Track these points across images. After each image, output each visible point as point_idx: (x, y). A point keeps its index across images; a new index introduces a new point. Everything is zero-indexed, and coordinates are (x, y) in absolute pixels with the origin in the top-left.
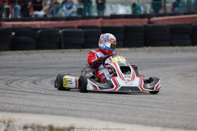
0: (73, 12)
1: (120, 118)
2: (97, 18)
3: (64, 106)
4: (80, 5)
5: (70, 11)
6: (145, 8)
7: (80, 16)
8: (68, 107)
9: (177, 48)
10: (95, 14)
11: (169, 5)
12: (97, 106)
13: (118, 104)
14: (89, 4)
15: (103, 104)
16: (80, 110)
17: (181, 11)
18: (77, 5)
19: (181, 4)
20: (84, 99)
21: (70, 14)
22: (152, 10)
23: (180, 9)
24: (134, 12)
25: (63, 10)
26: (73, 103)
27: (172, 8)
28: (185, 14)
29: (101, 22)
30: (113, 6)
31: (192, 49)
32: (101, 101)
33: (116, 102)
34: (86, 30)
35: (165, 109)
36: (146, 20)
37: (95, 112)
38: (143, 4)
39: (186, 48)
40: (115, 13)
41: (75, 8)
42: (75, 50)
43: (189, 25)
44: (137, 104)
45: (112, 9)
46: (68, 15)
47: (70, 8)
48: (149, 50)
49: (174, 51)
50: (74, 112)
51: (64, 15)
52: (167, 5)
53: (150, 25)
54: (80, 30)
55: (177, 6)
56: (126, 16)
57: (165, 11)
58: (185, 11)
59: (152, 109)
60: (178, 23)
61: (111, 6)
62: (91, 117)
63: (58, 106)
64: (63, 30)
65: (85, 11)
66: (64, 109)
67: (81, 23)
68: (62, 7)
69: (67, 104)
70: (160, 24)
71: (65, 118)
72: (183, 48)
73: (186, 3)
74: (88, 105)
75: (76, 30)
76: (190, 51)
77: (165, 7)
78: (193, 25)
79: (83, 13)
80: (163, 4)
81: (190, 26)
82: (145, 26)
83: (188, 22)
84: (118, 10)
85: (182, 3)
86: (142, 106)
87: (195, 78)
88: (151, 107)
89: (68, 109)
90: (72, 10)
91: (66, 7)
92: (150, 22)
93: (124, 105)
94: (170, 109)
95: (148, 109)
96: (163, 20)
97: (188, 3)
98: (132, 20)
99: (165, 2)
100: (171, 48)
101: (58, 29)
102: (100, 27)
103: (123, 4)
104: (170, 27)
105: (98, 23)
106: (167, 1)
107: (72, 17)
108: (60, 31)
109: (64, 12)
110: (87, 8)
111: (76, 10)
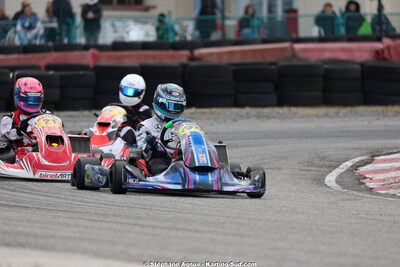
0: (36, 37)
1: (134, 252)
2: (86, 48)
3: (20, 229)
5: (30, 35)
6: (185, 29)
7: (50, 44)
8: (28, 230)
9: (247, 110)
10: (82, 40)
11: (231, 23)
12: (87, 227)
13: (129, 224)
14: (69, 20)
15: (98, 224)
16: (53, 237)
17: (256, 36)
18: (43, 22)
19: (255, 22)
20: (61, 214)
21: (30, 41)
22: (197, 33)
23: (253, 31)
24: (160, 37)
25: (16, 32)
26: (38, 222)
27: (237, 28)
28: (264, 41)
29: (94, 56)
30: (118, 24)
31: (278, 113)
32: (94, 217)
33: (125, 220)
34: (63, 73)
35: (224, 234)
36: (185, 53)
37: (82, 239)
38: (179, 21)
39: (266, 111)
40: (123, 37)
41: (40, 28)
43: (272, 64)
44: (169, 224)
45: (115, 31)
46: (26, 42)
47: (31, 27)
48: (192, 113)
49: (242, 117)
50: (40, 241)
51: (17, 42)
52: (228, 23)
53: (193, 64)
54: (51, 72)
55: (248, 26)
56: (144, 46)
57: (224, 34)
58: (265, 37)
59: (198, 235)
60: (250, 59)
61: (113, 25)
62: (74, 251)
63: (8, 228)
64: (17, 73)
65: (60, 34)
66: (18, 233)
67: (53, 57)
68: (15, 25)
69: (24, 223)
70: (214, 61)
71: (21, 251)
72: (259, 110)
73: (266, 20)
74: (67, 225)
75: (43, 72)
76: (274, 117)
77: (223, 28)
78: (281, 63)
79: (57, 38)
80: (219, 22)
81: (273, 67)
82: (184, 66)
83: (270, 59)
84: (128, 32)
85: (259, 19)
86: (177, 229)
87: (284, 171)
88: (197, 231)
89: (28, 235)
90: (34, 32)
91: (23, 26)
92: (192, 58)
93: (142, 226)
94: (234, 235)
95: (191, 234)
96: (219, 54)
97: (270, 19)
98: (157, 53)
99: (224, 18)
100: (235, 110)
101: (7, 71)
102: (92, 66)
103: (137, 21)
104: (233, 67)
105: (87, 58)
106: (227, 14)
107: (35, 45)
108: (11, 75)
109: (18, 36)
110: (65, 27)
111: (42, 32)
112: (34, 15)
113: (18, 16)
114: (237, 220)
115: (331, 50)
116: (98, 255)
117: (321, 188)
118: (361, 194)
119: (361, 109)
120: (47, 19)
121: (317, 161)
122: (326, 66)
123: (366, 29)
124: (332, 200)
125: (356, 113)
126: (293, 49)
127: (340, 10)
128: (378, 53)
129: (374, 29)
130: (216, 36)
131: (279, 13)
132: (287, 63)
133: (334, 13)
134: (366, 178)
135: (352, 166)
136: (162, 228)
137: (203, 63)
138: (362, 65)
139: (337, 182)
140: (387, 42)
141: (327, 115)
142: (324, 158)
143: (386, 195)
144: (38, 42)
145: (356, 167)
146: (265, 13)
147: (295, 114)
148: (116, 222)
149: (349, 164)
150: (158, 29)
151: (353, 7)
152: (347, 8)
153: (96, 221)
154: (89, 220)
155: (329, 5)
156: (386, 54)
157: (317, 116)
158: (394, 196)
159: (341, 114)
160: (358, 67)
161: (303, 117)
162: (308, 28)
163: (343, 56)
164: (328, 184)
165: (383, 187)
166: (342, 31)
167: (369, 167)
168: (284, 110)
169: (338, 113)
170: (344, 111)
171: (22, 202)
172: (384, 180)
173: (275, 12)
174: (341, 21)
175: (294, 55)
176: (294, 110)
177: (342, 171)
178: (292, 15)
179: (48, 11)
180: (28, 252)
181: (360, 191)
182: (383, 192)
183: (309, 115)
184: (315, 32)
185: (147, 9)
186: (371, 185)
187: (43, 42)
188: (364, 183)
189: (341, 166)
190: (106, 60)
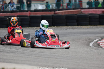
0: (14, 8)
2: (27, 11)
3: (10, 58)
4: (18, 5)
5: (13, 8)
6: (53, 6)
7: (18, 10)
8: (12, 58)
9: (69, 27)
10: (26, 9)
11: (65, 5)
12: (27, 58)
13: (38, 57)
14: (23, 4)
15: (30, 57)
16: (19, 60)
17: (71, 8)
18: (16, 5)
19: (71, 4)
20: (21, 54)
21: (13, 9)
22: (56, 7)
23: (71, 6)
25: (9, 7)
26: (15, 56)
27: (67, 6)
28: (74, 9)
30: (36, 5)
31: (77, 27)
34: (21, 18)
36: (53, 12)
38: (51, 4)
39: (74, 27)
40: (37, 8)
41: (15, 6)
43: (75, 15)
45: (35, 7)
46: (12, 10)
47: (13, 6)
48: (55, 28)
49: (68, 28)
51: (9, 10)
52: (64, 4)
53: (55, 15)
55: (69, 5)
56: (42, 11)
57: (63, 7)
58: (74, 8)
59: (56, 59)
60: (70, 14)
61: (34, 5)
62: (24, 64)
63: (7, 58)
64: (9, 18)
65: (20, 8)
67: (19, 14)
68: (9, 5)
69: (11, 57)
70: (60, 14)
71: (10, 64)
72: (72, 27)
73: (74, 3)
74: (22, 57)
76: (76, 29)
77: (63, 6)
78: (78, 15)
79: (20, 9)
81: (76, 16)
82: (53, 16)
83: (75, 13)
84: (38, 7)
85: (72, 3)
86: (51, 58)
87: (79, 43)
88: (56, 58)
89: (12, 60)
90: (14, 7)
91: (11, 6)
92: (55, 14)
93: (42, 57)
96: (62, 12)
97: (75, 3)
98: (46, 12)
99: (63, 3)
100: (66, 27)
101: (7, 17)
102: (29, 16)
103: (40, 4)
104: (65, 16)
105: (28, 14)
106: (64, 2)
107: (14, 11)
108: (8, 18)
109: (10, 8)
110: (22, 6)
111: (16, 7)
112: (14, 3)
113: (9, 3)
114: (67, 55)
115: (91, 11)
116: (30, 65)
117: (89, 47)
118: (99, 48)
119: (99, 26)
120: (17, 4)
122: (90, 15)
123: (100, 6)
124: (91, 50)
125: (98, 27)
126: (81, 11)
127: (93, 1)
128: (103, 12)
130: (61, 8)
132: (80, 15)
133: (92, 1)
135: (97, 41)
136: (47, 57)
137: (58, 15)
138: (99, 15)
139: (93, 45)
141: (90, 28)
142: (89, 39)
144: (15, 10)
145: (98, 41)
146: (74, 2)
147: (82, 28)
148: (35, 56)
149: (96, 40)
153: (30, 56)
154: (28, 56)
157: (88, 28)
159: (94, 28)
160: (98, 15)
161: (84, 28)
162: (85, 5)
163: (94, 13)
164: (90, 46)
166: (94, 6)
167: (101, 41)
168: (79, 27)
169: (93, 27)
171: (11, 51)
173: (77, 1)
174: (94, 3)
175: (81, 12)
176: (81, 27)
178: (81, 2)
179: (17, 2)
180: (12, 64)
181: (98, 47)
183: (85, 28)
184: (87, 6)
185: (43, 1)
186: (102, 46)
187: (16, 10)
188: (100, 45)
189: (94, 41)
190: (33, 14)
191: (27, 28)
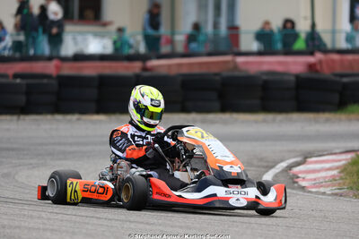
0: (5, 48)
2: (50, 59)
4: (18, 35)
7: (17, 55)
9: (194, 116)
11: (180, 38)
12: (49, 219)
13: (87, 217)
15: (59, 216)
16: (19, 227)
18: (11, 35)
20: (26, 207)
23: (199, 45)
24: (116, 49)
26: (5, 214)
28: (210, 54)
29: (58, 68)
30: (79, 38)
31: (221, 119)
34: (29, 81)
36: (138, 64)
37: (45, 230)
38: (133, 35)
39: (211, 116)
40: (82, 50)
41: (8, 41)
42: (8, 117)
43: (216, 74)
45: (76, 43)
50: (7, 231)
53: (146, 74)
54: (18, 81)
55: (195, 41)
56: (102, 58)
57: (173, 48)
58: (210, 50)
60: (196, 70)
61: (74, 39)
65: (27, 45)
67: (20, 68)
70: (164, 71)
72: (204, 115)
73: (211, 36)
74: (31, 217)
75: (11, 80)
76: (217, 122)
77: (172, 42)
78: (225, 74)
81: (217, 78)
82: (137, 76)
83: (214, 70)
84: (87, 46)
88: (147, 223)
90: (3, 44)
92: (145, 69)
93: (97, 218)
96: (169, 66)
97: (215, 35)
98: (114, 64)
99: (173, 33)
100: (183, 116)
102: (54, 75)
103: (96, 35)
104: (181, 78)
105: (50, 68)
106: (177, 30)
110: (31, 40)
111: (10, 44)
112: (4, 29)
115: (269, 63)
118: (294, 192)
119: (295, 116)
120: (14, 32)
121: (255, 162)
122: (265, 77)
123: (300, 44)
125: (291, 119)
126: (235, 63)
128: (311, 67)
129: (307, 45)
130: (165, 49)
131: (223, 30)
132: (230, 74)
133: (272, 31)
134: (298, 177)
135: (287, 167)
137: (154, 73)
138: (297, 77)
140: (319, 56)
141: (264, 121)
142: (261, 160)
143: (317, 193)
144: (6, 53)
145: (290, 167)
146: (209, 29)
147: (236, 120)
149: (284, 165)
150: (115, 43)
151: (289, 25)
152: (285, 26)
155: (267, 23)
156: (318, 67)
157: (256, 122)
158: (324, 193)
159: (277, 120)
160: (293, 78)
161: (243, 122)
162: (249, 43)
163: (279, 69)
165: (315, 186)
166: (279, 46)
167: (301, 168)
168: (226, 116)
169: (274, 120)
170: (280, 117)
172: (315, 179)
173: (220, 29)
174: (278, 37)
175: (236, 67)
176: (236, 116)
177: (277, 171)
178: (234, 32)
179: (16, 25)
181: (294, 189)
182: (314, 190)
184: (254, 46)
185: (105, 25)
186: (303, 184)
188: (297, 182)
189: (277, 167)
190: (68, 70)
191: (49, 117)
